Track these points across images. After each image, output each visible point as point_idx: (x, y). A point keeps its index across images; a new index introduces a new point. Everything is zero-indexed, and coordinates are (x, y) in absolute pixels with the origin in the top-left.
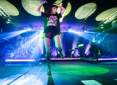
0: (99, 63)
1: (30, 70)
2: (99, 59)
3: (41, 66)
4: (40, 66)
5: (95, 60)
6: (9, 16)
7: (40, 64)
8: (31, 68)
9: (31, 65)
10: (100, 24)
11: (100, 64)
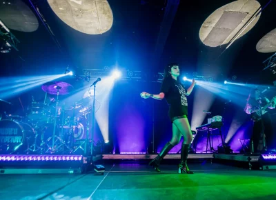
0: (264, 167)
1: (69, 184)
2: (265, 157)
3: (103, 174)
4: (98, 174)
5: (254, 159)
6: (8, 31)
7: (99, 170)
8: (72, 180)
9: (72, 172)
10: (267, 63)
11: (267, 170)
